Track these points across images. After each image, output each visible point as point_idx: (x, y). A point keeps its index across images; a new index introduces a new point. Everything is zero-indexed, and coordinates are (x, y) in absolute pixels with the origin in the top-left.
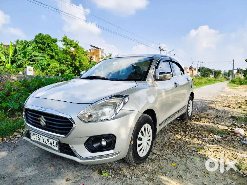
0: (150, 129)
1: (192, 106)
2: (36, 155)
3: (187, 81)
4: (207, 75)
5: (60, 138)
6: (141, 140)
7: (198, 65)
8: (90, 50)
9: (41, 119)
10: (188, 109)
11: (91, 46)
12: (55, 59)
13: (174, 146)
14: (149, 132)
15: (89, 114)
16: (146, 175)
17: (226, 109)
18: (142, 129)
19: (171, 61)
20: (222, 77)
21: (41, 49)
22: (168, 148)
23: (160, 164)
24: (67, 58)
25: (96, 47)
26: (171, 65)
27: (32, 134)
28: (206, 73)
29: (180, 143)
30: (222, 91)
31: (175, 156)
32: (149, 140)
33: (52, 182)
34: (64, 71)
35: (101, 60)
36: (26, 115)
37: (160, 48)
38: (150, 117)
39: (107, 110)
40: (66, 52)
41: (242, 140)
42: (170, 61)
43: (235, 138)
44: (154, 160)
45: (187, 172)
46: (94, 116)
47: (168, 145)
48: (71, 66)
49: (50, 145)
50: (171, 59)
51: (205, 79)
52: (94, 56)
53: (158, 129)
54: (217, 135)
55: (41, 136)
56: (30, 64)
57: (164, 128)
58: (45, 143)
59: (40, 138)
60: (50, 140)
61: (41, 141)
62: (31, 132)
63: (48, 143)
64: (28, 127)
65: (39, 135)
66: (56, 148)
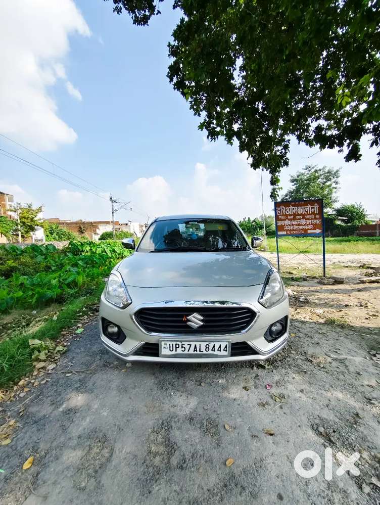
27: (166, 346)
37: (111, 198)
55: (192, 343)
58: (198, 352)
59: (187, 347)
60: (211, 345)
61: (188, 351)
62: (163, 343)
63: (207, 349)
64: (154, 337)
65: (186, 343)
66: (223, 353)
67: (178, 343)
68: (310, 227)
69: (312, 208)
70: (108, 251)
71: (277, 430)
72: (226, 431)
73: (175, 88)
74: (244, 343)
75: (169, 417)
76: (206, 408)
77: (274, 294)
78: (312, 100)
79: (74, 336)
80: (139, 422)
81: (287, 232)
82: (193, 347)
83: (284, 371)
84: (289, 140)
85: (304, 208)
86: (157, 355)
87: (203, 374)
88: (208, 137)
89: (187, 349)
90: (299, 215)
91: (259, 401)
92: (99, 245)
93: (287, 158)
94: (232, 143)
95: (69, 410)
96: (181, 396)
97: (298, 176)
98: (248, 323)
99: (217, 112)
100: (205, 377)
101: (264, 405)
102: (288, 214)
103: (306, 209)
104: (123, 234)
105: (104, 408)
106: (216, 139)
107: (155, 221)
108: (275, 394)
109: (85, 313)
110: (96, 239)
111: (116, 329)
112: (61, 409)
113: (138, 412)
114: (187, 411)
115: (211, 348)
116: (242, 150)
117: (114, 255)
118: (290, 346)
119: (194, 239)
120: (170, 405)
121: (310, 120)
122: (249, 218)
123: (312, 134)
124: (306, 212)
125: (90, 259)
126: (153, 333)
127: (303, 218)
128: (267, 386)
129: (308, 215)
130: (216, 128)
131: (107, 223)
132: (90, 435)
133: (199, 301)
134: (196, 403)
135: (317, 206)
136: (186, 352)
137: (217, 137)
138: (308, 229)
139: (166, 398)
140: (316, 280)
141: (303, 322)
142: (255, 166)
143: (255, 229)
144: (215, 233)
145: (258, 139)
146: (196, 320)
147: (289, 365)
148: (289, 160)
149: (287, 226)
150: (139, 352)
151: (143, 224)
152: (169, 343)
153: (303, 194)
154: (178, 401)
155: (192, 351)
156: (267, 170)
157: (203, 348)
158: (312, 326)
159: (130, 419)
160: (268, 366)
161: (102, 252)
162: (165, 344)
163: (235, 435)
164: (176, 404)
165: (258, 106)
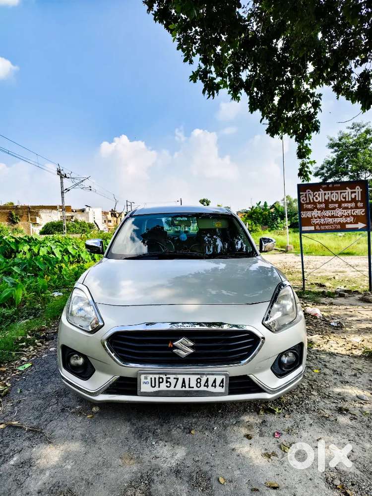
37: (59, 172)
58: (187, 389)
59: (173, 382)
60: (204, 379)
61: (175, 387)
62: (143, 377)
63: (199, 385)
64: (131, 369)
65: (172, 377)
66: (219, 389)
67: (161, 376)
68: (349, 220)
69: (352, 193)
70: (57, 251)
71: (282, 483)
72: (220, 485)
73: (155, 20)
74: (246, 377)
75: (150, 470)
76: (197, 459)
77: (285, 314)
78: (355, 34)
79: (18, 373)
80: (113, 475)
81: (315, 228)
82: (180, 382)
83: (299, 416)
84: (320, 95)
85: (341, 193)
86: (135, 393)
87: (194, 421)
88: (204, 92)
89: (173, 385)
90: (332, 202)
91: (263, 451)
92: (43, 242)
93: (318, 121)
94: (239, 97)
95: (22, 463)
96: (165, 446)
97: (340, 140)
98: (250, 351)
99: (216, 55)
100: (196, 424)
101: (269, 456)
102: (317, 201)
103: (344, 194)
104: (78, 226)
105: (67, 461)
106: (216, 94)
107: (131, 216)
108: (285, 444)
109: (30, 343)
110: (35, 231)
111: (81, 361)
112: (12, 462)
113: (111, 465)
114: (173, 463)
115: (203, 383)
116: (252, 109)
117: (66, 258)
118: (311, 385)
119: (183, 240)
120: (151, 457)
121: (352, 63)
122: (265, 203)
123: (355, 84)
124: (343, 198)
125: (30, 265)
126: (131, 364)
127: (340, 207)
128: (276, 434)
129: (346, 202)
130: (215, 79)
131: (54, 208)
132: (52, 490)
133: (188, 323)
134: (185, 454)
135: (360, 190)
136: (172, 388)
137: (217, 92)
138: (347, 223)
139: (146, 449)
140: (357, 296)
141: (332, 354)
142: (272, 131)
143: (275, 219)
144: (212, 232)
145: (276, 92)
146: (184, 347)
147: (307, 409)
148: (319, 123)
149: (316, 218)
150: (111, 389)
151: (108, 210)
152: (151, 376)
153: (347, 166)
154: (162, 452)
155: (179, 387)
156: (291, 137)
157: (193, 384)
158: (343, 359)
159: (100, 472)
160: (280, 409)
161: (48, 253)
162: (146, 378)
163: (230, 489)
164: (158, 455)
165: (276, 44)
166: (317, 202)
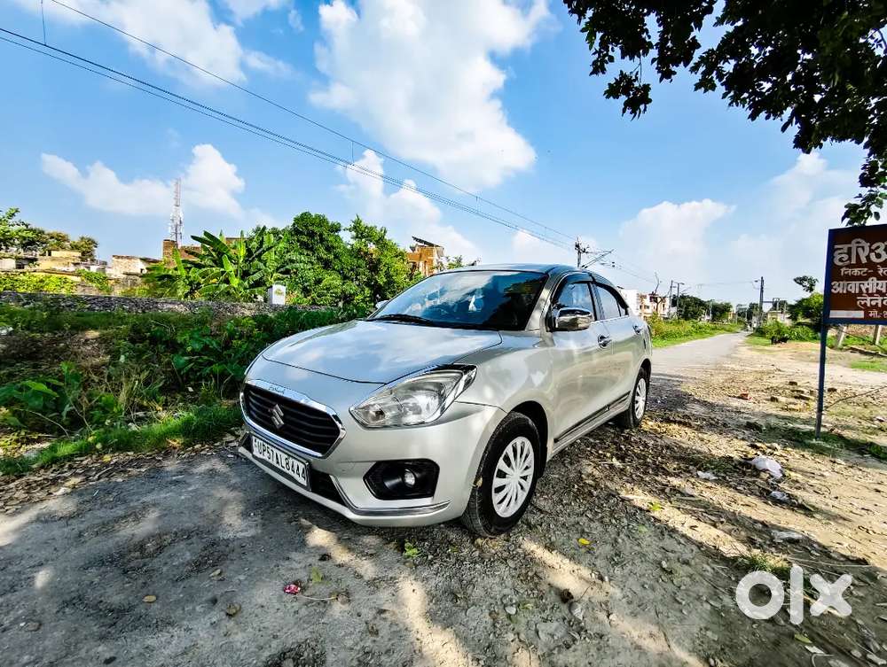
0: (529, 450)
1: (647, 394)
2: (264, 492)
3: (634, 333)
4: (695, 315)
5: (312, 459)
6: (505, 477)
7: (671, 290)
8: (413, 249)
9: (274, 411)
10: (634, 402)
11: (415, 239)
12: (334, 269)
13: (591, 494)
14: (527, 456)
15: (377, 408)
16: (511, 563)
17: (736, 403)
18: (509, 450)
19: (594, 282)
20: (731, 321)
21: (304, 245)
22: (576, 497)
23: (550, 538)
24: (359, 267)
25: (425, 243)
26: (593, 291)
27: (256, 443)
28: (691, 309)
29: (606, 487)
30: (728, 356)
31: (591, 520)
32: (525, 478)
33: (288, 559)
34: (351, 295)
35: (435, 271)
36: (246, 399)
37: (577, 246)
38: (530, 422)
39: (422, 399)
40: (357, 253)
41: (775, 489)
42: (592, 283)
43: (754, 482)
44: (535, 526)
45: (617, 564)
46: (388, 414)
47: (575, 490)
48: (368, 284)
49: (290, 472)
50: (593, 278)
51: (688, 325)
52: (421, 264)
53: (552, 450)
54: (706, 470)
55: (273, 449)
56: (279, 279)
57: (572, 445)
58: (280, 467)
60: (290, 462)
61: (272, 460)
62: (253, 438)
63: (287, 466)
66: (302, 480)
75: (207, 531)
80: (184, 519)
81: (866, 313)
82: (275, 456)
96: (255, 521)
102: (879, 261)
114: (228, 536)
115: (290, 465)
134: (250, 535)
152: (258, 440)
154: (243, 523)
155: (275, 462)
157: (284, 463)
162: (255, 441)
164: (235, 524)
166: (878, 264)
